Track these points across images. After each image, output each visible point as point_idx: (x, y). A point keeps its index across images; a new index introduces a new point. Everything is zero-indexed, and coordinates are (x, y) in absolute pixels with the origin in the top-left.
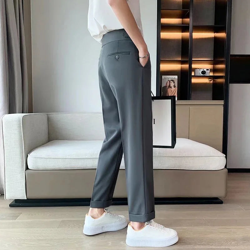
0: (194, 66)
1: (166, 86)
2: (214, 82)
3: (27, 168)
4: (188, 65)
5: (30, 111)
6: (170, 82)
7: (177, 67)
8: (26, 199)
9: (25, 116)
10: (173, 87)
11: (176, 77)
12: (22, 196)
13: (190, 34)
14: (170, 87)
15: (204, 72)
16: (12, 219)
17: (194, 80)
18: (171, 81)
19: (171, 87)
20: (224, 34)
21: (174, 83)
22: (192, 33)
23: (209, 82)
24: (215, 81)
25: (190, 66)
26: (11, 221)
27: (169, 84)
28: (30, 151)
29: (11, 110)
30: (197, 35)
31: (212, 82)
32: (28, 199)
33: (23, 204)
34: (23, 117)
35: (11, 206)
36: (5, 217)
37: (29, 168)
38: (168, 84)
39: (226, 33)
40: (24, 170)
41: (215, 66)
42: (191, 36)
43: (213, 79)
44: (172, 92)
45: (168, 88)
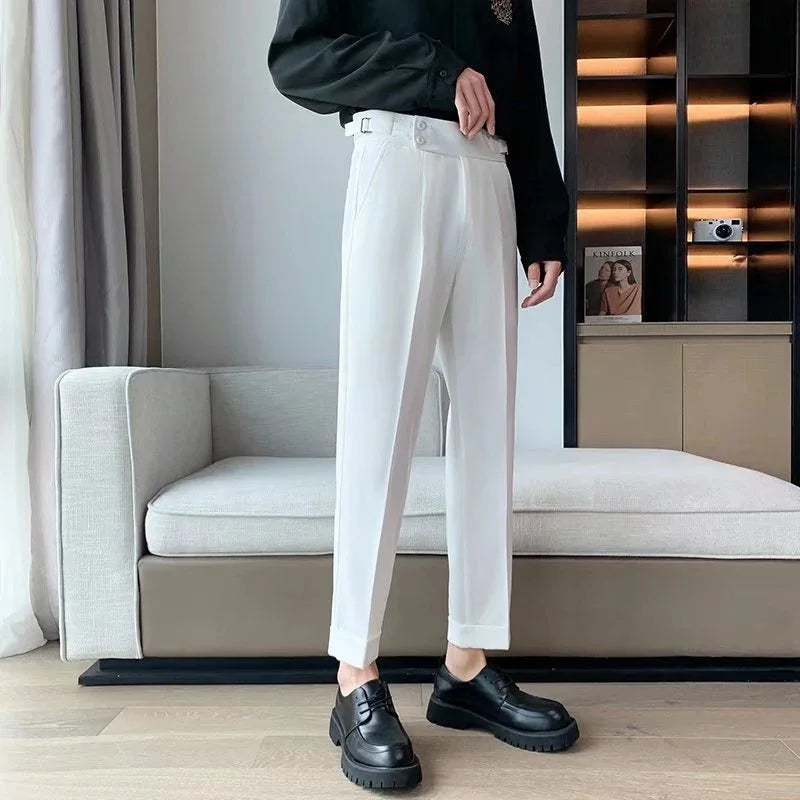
0: (692, 212)
1: (598, 280)
2: (752, 264)
3: (145, 552)
4: (675, 210)
5: (154, 360)
6: (612, 268)
7: (633, 215)
8: (139, 656)
9: (138, 373)
10: (625, 284)
11: (637, 251)
12: (127, 647)
13: (678, 107)
14: (613, 281)
15: (724, 231)
17: (694, 260)
18: (618, 265)
19: (618, 284)
20: (789, 104)
21: (629, 268)
22: (686, 104)
23: (735, 264)
24: (756, 260)
25: (682, 214)
26: (80, 740)
27: (609, 274)
28: (154, 494)
29: (92, 354)
30: (700, 112)
31: (744, 264)
32: (146, 659)
33: (126, 675)
34: (132, 376)
35: (86, 681)
36: (55, 725)
37: (151, 549)
38: (607, 275)
39: (793, 100)
40: (132, 559)
41: (754, 210)
42: (682, 113)
43: (750, 254)
44: (623, 298)
45: (607, 286)
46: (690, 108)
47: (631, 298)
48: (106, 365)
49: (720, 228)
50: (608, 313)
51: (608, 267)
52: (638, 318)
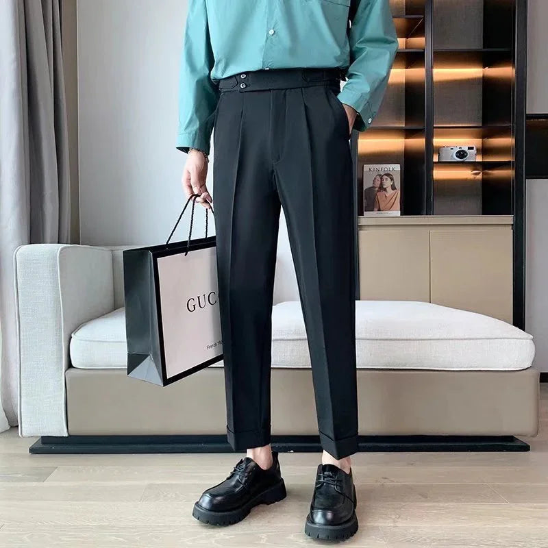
0: (437, 141)
1: (373, 187)
2: (485, 176)
3: (70, 365)
4: (424, 140)
5: (75, 240)
6: (381, 178)
7: (396, 143)
8: (66, 435)
9: (65, 248)
11: (397, 167)
12: (59, 429)
13: (427, 71)
14: (382, 188)
15: (461, 154)
16: (38, 480)
17: (439, 174)
18: (385, 177)
19: (385, 189)
20: (511, 68)
21: (392, 179)
22: (432, 68)
23: (472, 177)
24: (487, 174)
25: (429, 143)
26: (35, 484)
27: (379, 182)
28: (77, 328)
29: (35, 235)
30: (443, 73)
31: (480, 177)
32: (70, 436)
33: (59, 448)
34: (61, 250)
35: (34, 451)
36: (20, 475)
37: (74, 364)
38: (378, 184)
39: (514, 66)
40: (62, 370)
41: (486, 140)
42: (430, 75)
43: (484, 169)
44: (388, 199)
45: (378, 191)
46: (435, 71)
47: (393, 199)
48: (44, 242)
49: (459, 152)
50: (379, 210)
51: (378, 178)
52: (398, 213)
